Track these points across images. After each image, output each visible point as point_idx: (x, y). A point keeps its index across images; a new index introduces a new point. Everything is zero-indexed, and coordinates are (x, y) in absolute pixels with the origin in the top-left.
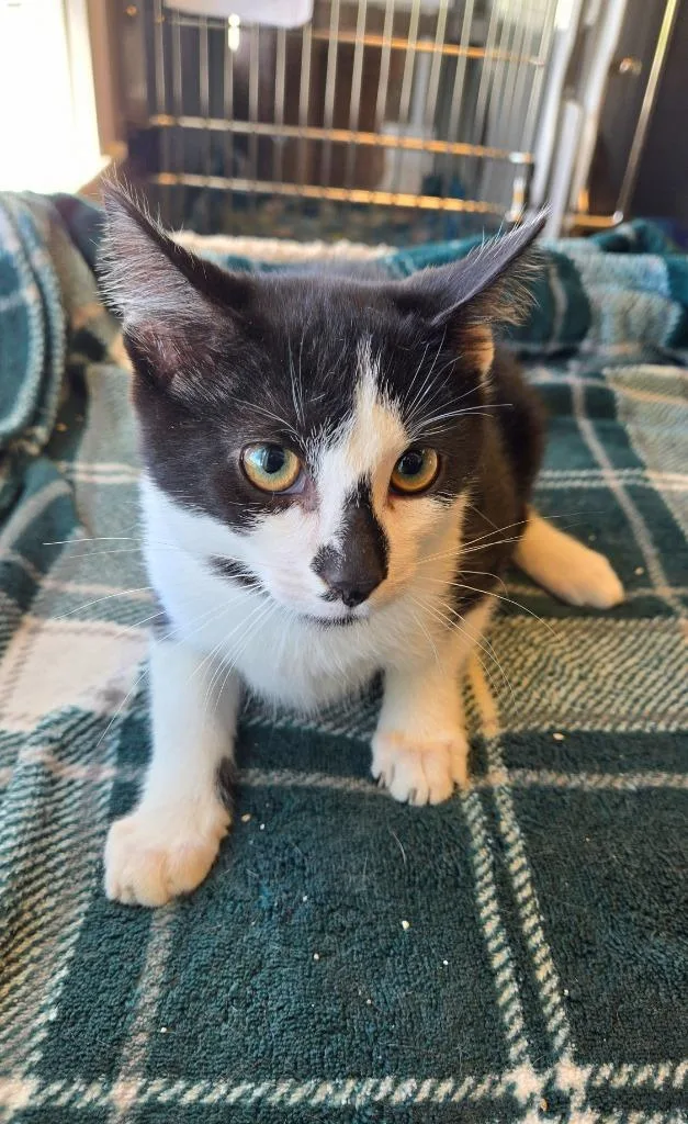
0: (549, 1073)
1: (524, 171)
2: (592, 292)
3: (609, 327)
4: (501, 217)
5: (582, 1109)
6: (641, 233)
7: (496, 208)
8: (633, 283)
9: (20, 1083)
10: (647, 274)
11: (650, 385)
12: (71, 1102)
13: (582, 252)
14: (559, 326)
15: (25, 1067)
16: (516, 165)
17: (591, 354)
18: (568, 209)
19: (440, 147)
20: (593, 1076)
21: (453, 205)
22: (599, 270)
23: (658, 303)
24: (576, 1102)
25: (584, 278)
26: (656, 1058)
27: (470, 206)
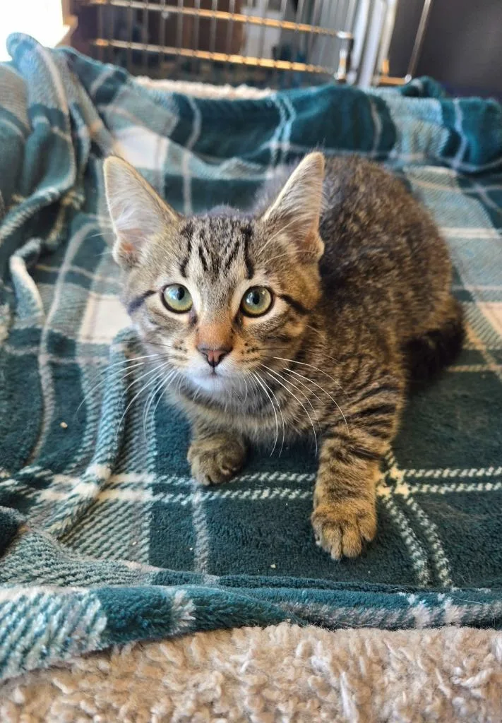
0: (387, 473)
1: (346, 44)
2: (397, 121)
3: (406, 143)
4: (331, 76)
5: (402, 484)
6: (426, 85)
7: (328, 70)
8: (421, 116)
9: (147, 475)
10: (429, 110)
11: (431, 178)
12: (172, 482)
13: (391, 96)
14: (377, 141)
15: (148, 469)
16: (341, 40)
17: (396, 159)
18: (376, 72)
19: (289, 25)
20: (407, 473)
21: (299, 67)
22: (400, 107)
23: (436, 129)
24: (399, 482)
25: (392, 112)
26: (435, 467)
27: (311, 68)
